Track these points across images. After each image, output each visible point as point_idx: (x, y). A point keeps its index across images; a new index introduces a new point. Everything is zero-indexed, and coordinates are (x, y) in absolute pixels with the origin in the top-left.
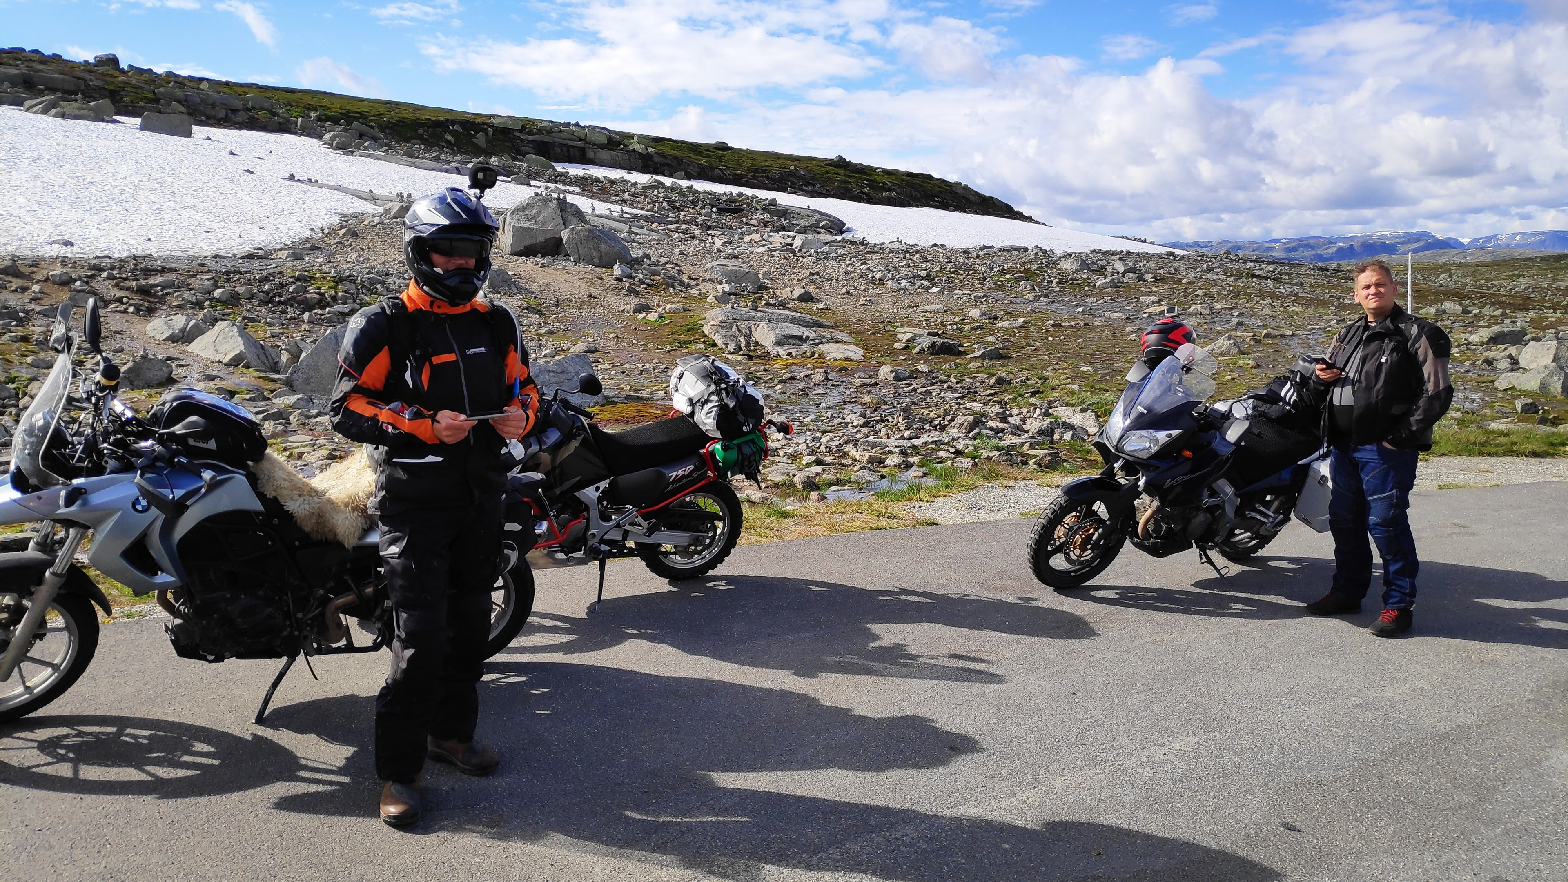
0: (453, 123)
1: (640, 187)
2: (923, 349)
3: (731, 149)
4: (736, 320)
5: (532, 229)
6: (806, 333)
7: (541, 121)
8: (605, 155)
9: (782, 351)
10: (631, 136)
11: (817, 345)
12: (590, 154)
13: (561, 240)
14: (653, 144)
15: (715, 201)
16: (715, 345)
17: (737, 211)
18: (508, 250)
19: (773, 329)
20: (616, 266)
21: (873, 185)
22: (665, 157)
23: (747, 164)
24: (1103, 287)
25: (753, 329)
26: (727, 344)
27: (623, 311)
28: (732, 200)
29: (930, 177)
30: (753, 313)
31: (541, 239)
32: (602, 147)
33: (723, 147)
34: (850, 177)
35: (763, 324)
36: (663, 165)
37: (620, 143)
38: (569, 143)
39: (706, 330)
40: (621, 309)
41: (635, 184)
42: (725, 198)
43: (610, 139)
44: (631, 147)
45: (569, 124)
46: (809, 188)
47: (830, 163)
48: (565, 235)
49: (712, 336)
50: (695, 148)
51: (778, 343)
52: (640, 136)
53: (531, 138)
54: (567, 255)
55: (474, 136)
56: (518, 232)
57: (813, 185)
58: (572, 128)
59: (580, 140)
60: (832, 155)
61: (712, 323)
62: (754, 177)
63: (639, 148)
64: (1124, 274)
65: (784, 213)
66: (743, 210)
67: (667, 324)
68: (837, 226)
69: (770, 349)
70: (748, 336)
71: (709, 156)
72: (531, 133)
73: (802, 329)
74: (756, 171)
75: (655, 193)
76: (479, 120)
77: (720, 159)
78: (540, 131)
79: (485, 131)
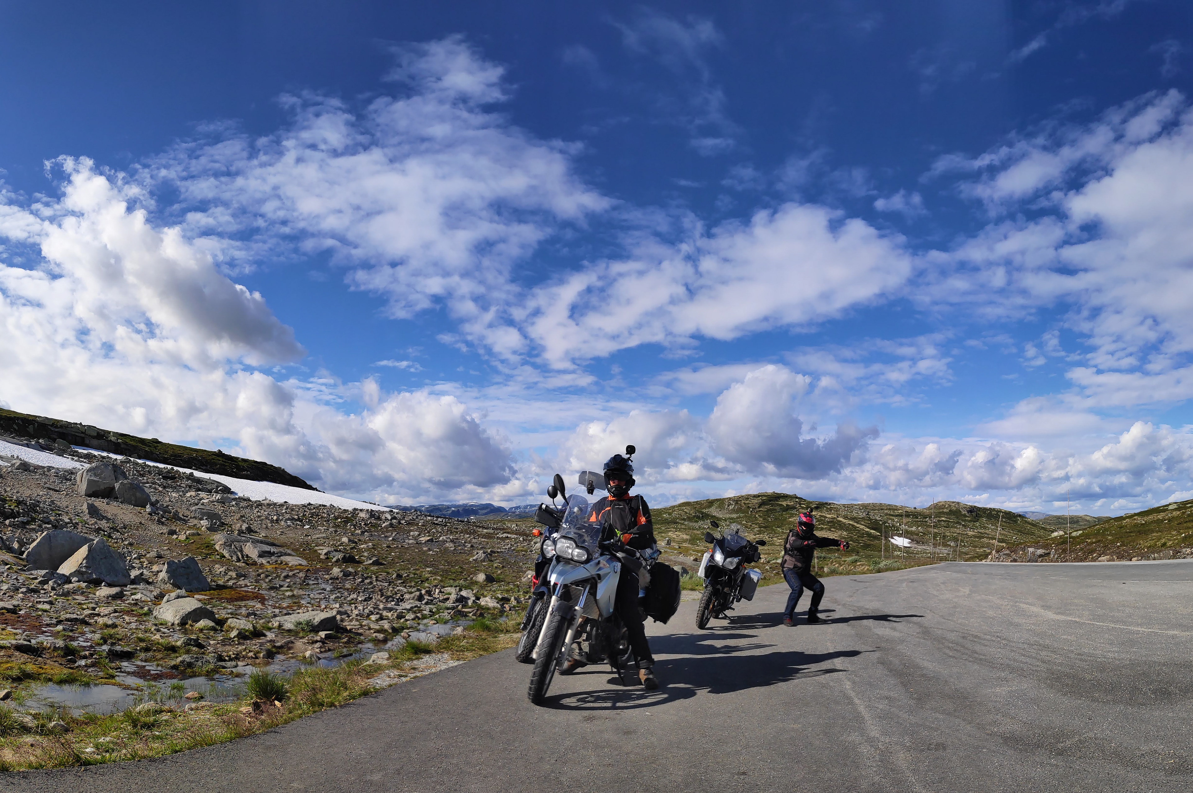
0: (18, 418)
1: (119, 461)
2: (339, 559)
3: (160, 442)
4: (233, 542)
5: (98, 481)
6: (273, 549)
7: (62, 421)
8: (95, 442)
9: (264, 561)
10: (109, 432)
11: (279, 556)
12: (87, 441)
13: (114, 488)
14: (120, 437)
15: (160, 472)
16: (224, 557)
17: (173, 478)
18: (83, 493)
19: (256, 547)
20: (148, 506)
21: (238, 467)
22: (127, 445)
23: (170, 452)
24: (386, 527)
25: (243, 547)
26: (232, 557)
27: (162, 533)
28: (169, 472)
29: (265, 464)
30: (239, 537)
31: (102, 487)
32: (94, 437)
33: (156, 441)
34: (225, 462)
35: (248, 544)
36: (126, 449)
37: (104, 436)
38: (77, 434)
39: (217, 547)
40: (161, 532)
41: (116, 459)
42: (165, 471)
43: (98, 433)
44: (109, 439)
45: (76, 424)
46: (204, 468)
47: (214, 454)
48: (117, 486)
49: (222, 551)
50: (142, 441)
51: (260, 556)
52: (114, 433)
53: (57, 430)
54: (117, 498)
55: (28, 427)
56: (90, 482)
57: (207, 466)
58: (78, 426)
59: (82, 433)
60: (215, 450)
61: (220, 543)
62: (174, 460)
63: (113, 439)
64: (391, 520)
65: (199, 481)
66: (176, 478)
67: (192, 543)
68: (227, 490)
69: (256, 560)
70: (241, 551)
71: (150, 446)
72: (56, 427)
73: (269, 547)
74: (175, 456)
75: (128, 465)
76: (30, 418)
77: (155, 447)
78: (61, 427)
79: (34, 424)
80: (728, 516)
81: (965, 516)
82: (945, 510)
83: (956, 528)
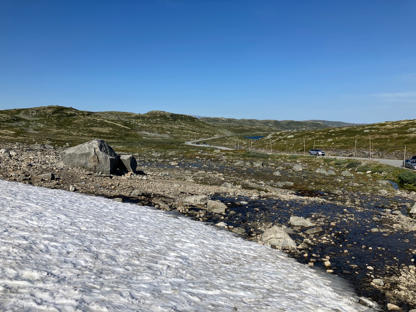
80: (33, 119)
81: (169, 118)
82: (158, 115)
83: (166, 124)
